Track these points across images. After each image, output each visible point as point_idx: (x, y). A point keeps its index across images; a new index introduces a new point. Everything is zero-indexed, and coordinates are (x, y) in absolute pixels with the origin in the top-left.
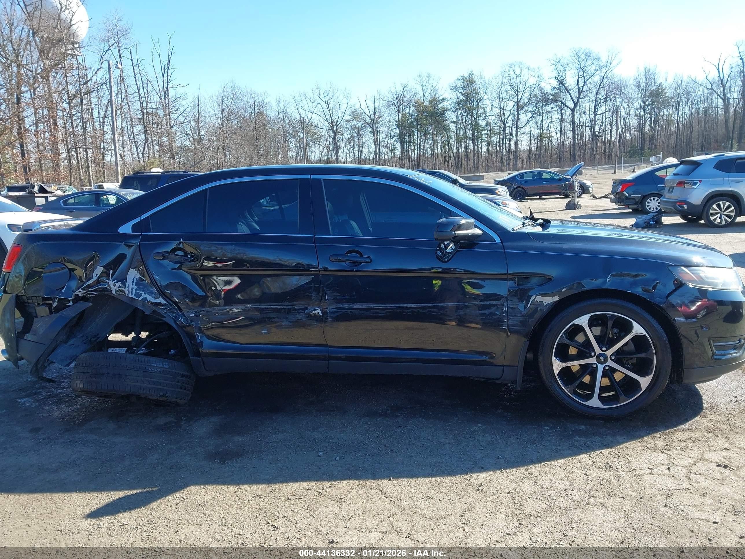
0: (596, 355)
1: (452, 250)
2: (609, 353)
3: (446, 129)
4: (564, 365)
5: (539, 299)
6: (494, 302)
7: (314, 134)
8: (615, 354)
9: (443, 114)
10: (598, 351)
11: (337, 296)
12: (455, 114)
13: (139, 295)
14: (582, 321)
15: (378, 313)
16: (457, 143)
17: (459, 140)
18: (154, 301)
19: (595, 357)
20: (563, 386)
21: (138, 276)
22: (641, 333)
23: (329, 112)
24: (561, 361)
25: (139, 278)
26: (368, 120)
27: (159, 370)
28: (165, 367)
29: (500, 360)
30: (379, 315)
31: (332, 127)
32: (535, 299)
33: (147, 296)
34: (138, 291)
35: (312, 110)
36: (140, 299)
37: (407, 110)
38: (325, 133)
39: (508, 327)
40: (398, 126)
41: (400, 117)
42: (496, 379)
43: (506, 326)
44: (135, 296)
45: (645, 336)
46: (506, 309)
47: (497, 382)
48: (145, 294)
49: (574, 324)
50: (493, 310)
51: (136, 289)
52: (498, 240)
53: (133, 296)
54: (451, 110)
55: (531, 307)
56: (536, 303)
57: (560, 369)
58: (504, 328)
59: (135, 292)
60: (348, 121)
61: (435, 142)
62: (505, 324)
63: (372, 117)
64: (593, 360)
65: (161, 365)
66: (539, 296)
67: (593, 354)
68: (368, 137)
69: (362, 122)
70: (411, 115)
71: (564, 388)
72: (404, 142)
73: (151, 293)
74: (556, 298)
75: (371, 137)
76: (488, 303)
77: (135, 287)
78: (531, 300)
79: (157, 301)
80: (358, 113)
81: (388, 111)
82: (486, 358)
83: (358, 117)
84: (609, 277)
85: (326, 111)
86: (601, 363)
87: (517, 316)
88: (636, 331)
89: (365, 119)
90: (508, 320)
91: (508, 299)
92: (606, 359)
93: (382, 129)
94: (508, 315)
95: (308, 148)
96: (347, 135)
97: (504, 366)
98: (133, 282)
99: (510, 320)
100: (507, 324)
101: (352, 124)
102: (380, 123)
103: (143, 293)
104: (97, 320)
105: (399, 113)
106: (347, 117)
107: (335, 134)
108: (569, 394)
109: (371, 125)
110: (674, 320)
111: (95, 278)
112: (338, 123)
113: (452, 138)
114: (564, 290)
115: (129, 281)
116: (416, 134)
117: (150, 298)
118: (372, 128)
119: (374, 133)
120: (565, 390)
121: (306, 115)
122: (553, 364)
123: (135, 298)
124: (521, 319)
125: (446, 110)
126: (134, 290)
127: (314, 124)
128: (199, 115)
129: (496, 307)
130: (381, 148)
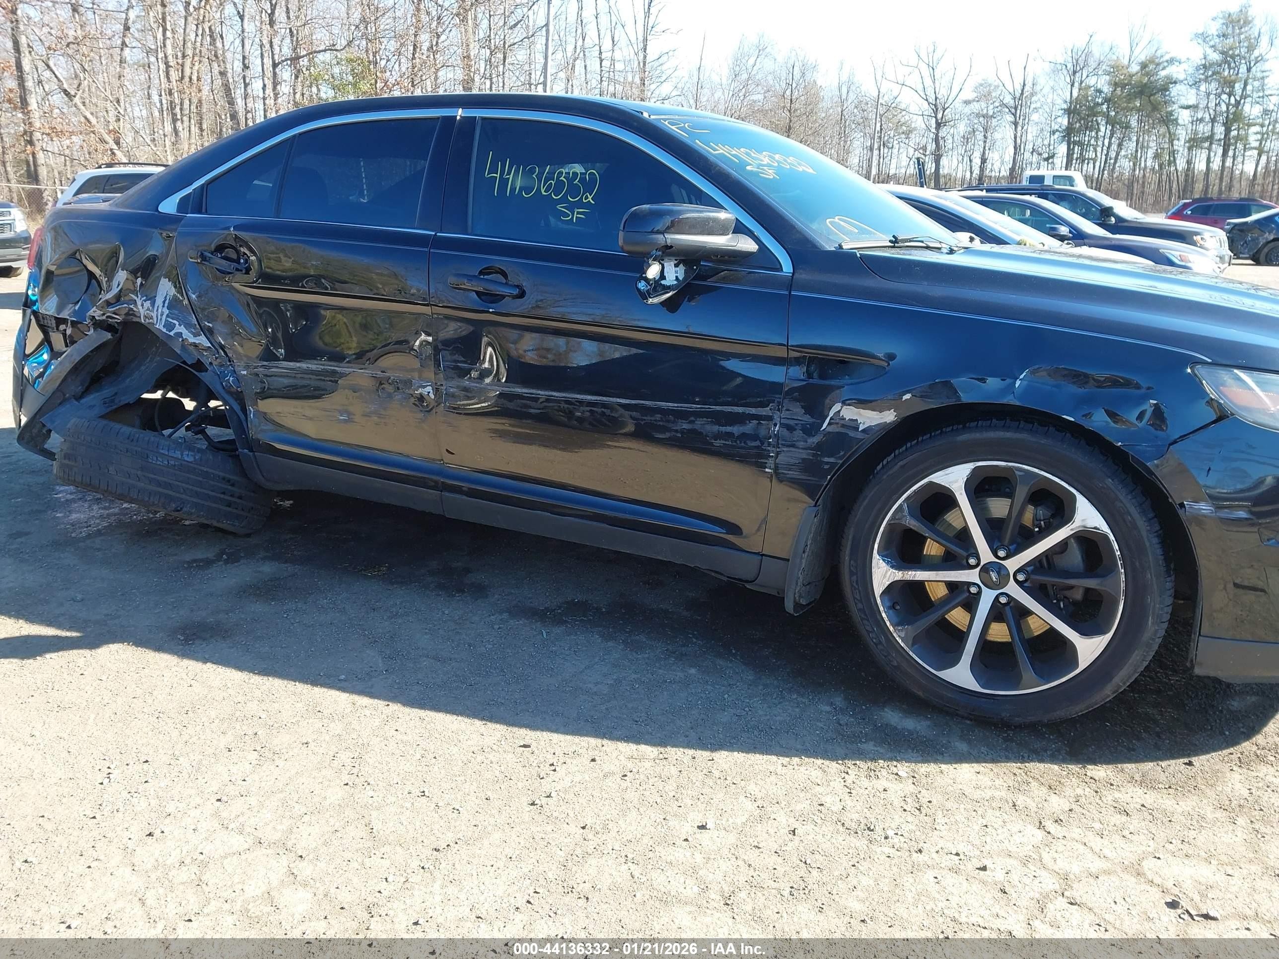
0: (982, 564)
1: (676, 282)
2: (1013, 564)
3: (1169, 121)
4: (899, 575)
5: (849, 413)
6: (753, 411)
7: (899, 124)
8: (1029, 569)
9: (1167, 89)
10: (986, 554)
11: (459, 362)
12: (1194, 91)
13: (170, 327)
14: (951, 478)
15: (531, 407)
16: (1190, 149)
17: (1194, 143)
18: (192, 340)
19: (978, 569)
20: (891, 624)
21: (173, 291)
22: (1095, 528)
23: (934, 83)
24: (892, 567)
25: (174, 295)
26: (1008, 100)
27: (172, 462)
28: (186, 459)
29: (753, 542)
30: (532, 411)
31: (936, 112)
32: (839, 411)
33: (182, 329)
34: (170, 320)
35: (901, 81)
36: (172, 333)
37: (1092, 81)
38: (919, 123)
39: (776, 469)
40: (1069, 112)
41: (1075, 94)
42: (747, 582)
43: (773, 466)
44: (164, 326)
45: (1105, 537)
46: (777, 429)
47: (748, 586)
48: (180, 325)
49: (931, 484)
50: (749, 427)
51: (168, 316)
52: (787, 267)
53: (161, 328)
54: (1186, 82)
55: (830, 429)
56: (842, 422)
57: (888, 583)
58: (767, 470)
59: (166, 320)
60: (967, 102)
61: (1141, 146)
62: (771, 462)
63: (1018, 95)
64: (972, 576)
65: (178, 454)
66: (849, 405)
67: (972, 561)
68: (1004, 133)
69: (997, 104)
70: (1100, 91)
71: (891, 629)
72: (1075, 143)
73: (188, 326)
74: (889, 417)
75: (1009, 132)
76: (740, 410)
77: (166, 312)
78: (831, 414)
79: (196, 340)
80: (990, 85)
81: (1052, 83)
82: (719, 532)
83: (989, 93)
84: (1022, 377)
85: (928, 82)
86: (991, 586)
87: (798, 448)
88: (1083, 520)
89: (1001, 98)
90: (778, 454)
91: (783, 407)
92: (1004, 578)
93: (1035, 117)
94: (778, 444)
95: (886, 150)
96: (962, 128)
97: (763, 555)
98: (164, 302)
99: (783, 454)
100: (775, 464)
101: (976, 107)
102: (1033, 106)
103: (177, 323)
104: (143, 368)
105: (1072, 85)
106: (965, 96)
107: (939, 125)
108: (902, 644)
109: (1013, 111)
110: (1182, 505)
111: (115, 291)
112: (946, 106)
113: (1178, 139)
114: (908, 396)
115: (159, 301)
116: (1103, 129)
117: (186, 334)
118: (1015, 115)
119: (1016, 124)
120: (895, 635)
121: (889, 90)
122: (873, 570)
123: (164, 330)
124: (804, 455)
125: (1175, 83)
126: (164, 317)
127: (903, 106)
128: (699, 85)
129: (755, 422)
130: (1027, 155)
